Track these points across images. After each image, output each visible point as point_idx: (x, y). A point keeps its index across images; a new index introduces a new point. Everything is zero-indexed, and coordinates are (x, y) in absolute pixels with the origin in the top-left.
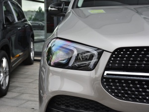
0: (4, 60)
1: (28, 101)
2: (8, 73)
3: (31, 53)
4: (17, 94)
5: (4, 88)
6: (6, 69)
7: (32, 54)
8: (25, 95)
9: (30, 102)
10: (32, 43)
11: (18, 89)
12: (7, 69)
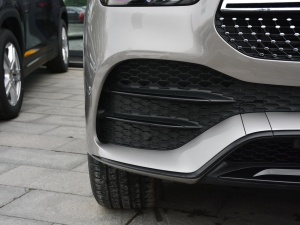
0: (11, 50)
1: (61, 126)
2: (19, 77)
3: (63, 50)
4: (40, 116)
5: (13, 103)
6: (15, 67)
7: (65, 53)
8: (54, 117)
9: (65, 128)
10: (64, 30)
11: (40, 109)
12: (18, 69)
